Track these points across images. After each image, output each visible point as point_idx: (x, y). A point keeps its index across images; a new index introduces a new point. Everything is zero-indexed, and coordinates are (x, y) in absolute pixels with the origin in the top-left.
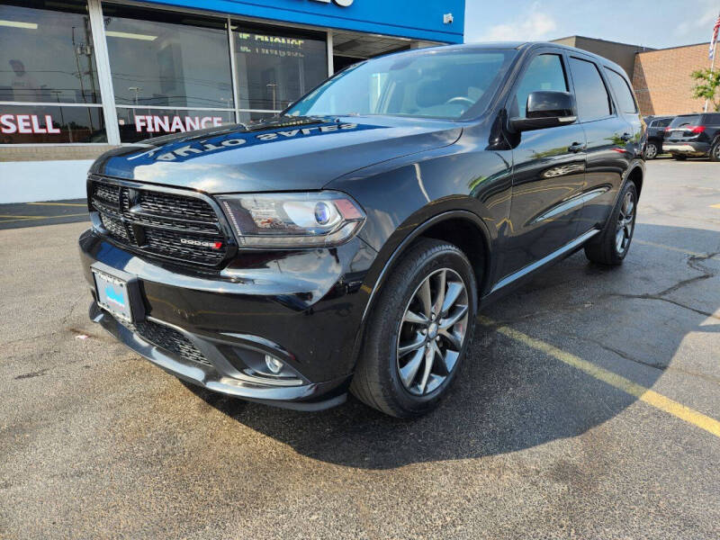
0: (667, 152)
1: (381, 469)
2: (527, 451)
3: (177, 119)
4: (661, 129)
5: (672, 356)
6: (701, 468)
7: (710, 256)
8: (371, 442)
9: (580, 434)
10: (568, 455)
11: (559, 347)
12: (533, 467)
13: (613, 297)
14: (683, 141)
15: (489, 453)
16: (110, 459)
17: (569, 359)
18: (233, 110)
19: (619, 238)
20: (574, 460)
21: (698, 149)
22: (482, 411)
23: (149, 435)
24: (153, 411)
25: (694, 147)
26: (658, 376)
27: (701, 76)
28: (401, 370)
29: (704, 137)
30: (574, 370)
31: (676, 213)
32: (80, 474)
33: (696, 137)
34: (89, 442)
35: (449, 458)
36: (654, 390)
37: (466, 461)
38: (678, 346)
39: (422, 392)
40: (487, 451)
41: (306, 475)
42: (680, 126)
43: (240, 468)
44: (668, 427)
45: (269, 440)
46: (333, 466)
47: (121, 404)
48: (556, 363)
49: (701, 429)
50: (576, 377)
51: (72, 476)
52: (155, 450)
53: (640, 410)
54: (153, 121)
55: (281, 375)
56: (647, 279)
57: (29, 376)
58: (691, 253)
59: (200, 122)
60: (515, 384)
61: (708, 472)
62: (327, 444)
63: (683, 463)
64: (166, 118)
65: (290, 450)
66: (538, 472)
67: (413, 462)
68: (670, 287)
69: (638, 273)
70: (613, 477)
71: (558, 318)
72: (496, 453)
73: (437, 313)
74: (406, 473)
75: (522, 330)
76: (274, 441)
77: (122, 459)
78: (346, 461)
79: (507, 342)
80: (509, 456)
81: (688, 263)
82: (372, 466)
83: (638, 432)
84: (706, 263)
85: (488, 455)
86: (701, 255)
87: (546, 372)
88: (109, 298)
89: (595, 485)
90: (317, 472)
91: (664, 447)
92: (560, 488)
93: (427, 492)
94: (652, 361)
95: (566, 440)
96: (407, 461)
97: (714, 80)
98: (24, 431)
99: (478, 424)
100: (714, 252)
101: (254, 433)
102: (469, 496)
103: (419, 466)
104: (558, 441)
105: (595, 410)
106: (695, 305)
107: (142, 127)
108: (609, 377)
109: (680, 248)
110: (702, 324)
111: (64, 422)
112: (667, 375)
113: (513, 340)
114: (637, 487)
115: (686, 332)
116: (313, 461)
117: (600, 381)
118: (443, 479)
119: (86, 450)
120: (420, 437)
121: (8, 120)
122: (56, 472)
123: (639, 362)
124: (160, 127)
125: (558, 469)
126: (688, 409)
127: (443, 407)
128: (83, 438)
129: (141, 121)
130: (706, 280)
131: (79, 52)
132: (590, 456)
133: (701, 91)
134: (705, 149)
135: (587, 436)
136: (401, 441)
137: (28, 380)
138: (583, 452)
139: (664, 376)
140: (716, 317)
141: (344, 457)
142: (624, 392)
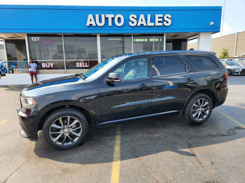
11: (121, 144)
17: (117, 148)
30: (113, 150)
49: (111, 174)
53: (107, 164)
84: (239, 131)
117: (113, 155)
121: (78, 64)
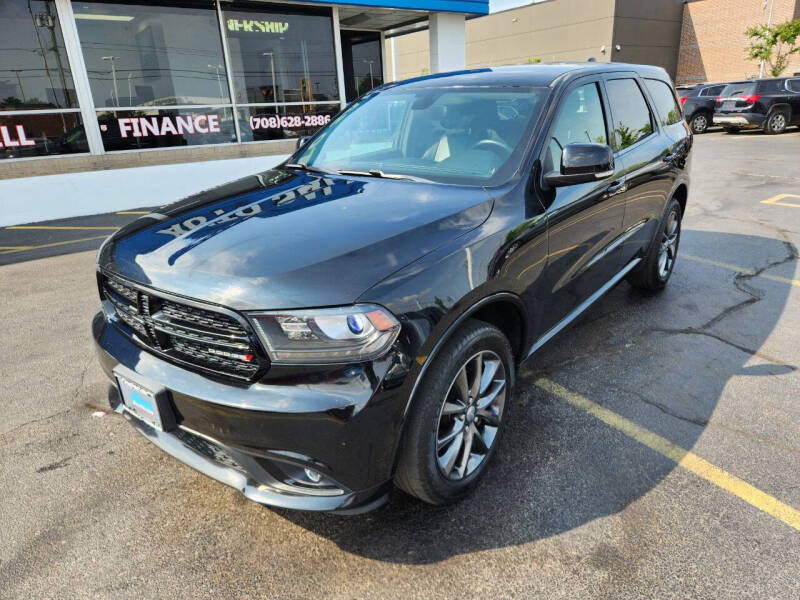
0: (718, 125)
1: (425, 563)
2: (568, 533)
3: (166, 120)
4: (711, 98)
5: (713, 408)
6: (736, 544)
7: (758, 273)
8: (414, 532)
9: (619, 511)
10: (608, 537)
11: (599, 403)
12: (574, 553)
13: (655, 333)
14: (735, 112)
15: (531, 539)
16: (152, 566)
17: (610, 418)
18: (230, 105)
19: (663, 262)
20: (615, 542)
21: (751, 121)
22: (523, 487)
23: (188, 536)
24: (188, 505)
25: (747, 118)
26: (700, 433)
27: (756, 34)
28: (440, 459)
29: (758, 108)
30: (614, 430)
31: (725, 213)
32: (125, 586)
33: (750, 107)
34: (128, 547)
35: (492, 547)
36: (693, 452)
37: (508, 550)
38: (720, 394)
39: (462, 476)
40: (530, 536)
41: (352, 576)
42: (732, 95)
43: (285, 569)
44: (706, 497)
45: (310, 535)
46: (378, 563)
47: (154, 499)
48: (596, 423)
49: (739, 498)
50: (616, 440)
51: (118, 589)
52: (196, 553)
53: (679, 478)
54: (139, 124)
55: (321, 484)
56: (691, 307)
57: (52, 467)
58: (739, 270)
59: (193, 121)
60: (554, 452)
61: (743, 549)
62: (369, 537)
63: (720, 539)
64: (154, 120)
65: (333, 547)
66: (579, 558)
67: (457, 554)
68: (714, 316)
69: (683, 300)
70: (652, 560)
71: (596, 364)
72: (538, 538)
73: (475, 396)
74: (451, 566)
75: (560, 382)
76: (316, 536)
77: (165, 565)
78: (390, 557)
79: (546, 398)
80: (550, 541)
81: (735, 283)
82: (417, 561)
83: (677, 506)
84: (754, 283)
85: (529, 541)
86: (749, 272)
87: (586, 435)
88: (134, 403)
89: (635, 570)
90: (362, 571)
91: (702, 521)
92: (601, 575)
93: (471, 588)
94: (693, 417)
95: (606, 519)
96: (451, 553)
97: (771, 38)
98: (59, 538)
99: (518, 504)
100: (763, 266)
101: (294, 527)
102: (513, 591)
103: (461, 558)
104: (598, 521)
105: (635, 480)
106: (740, 340)
107: (127, 132)
108: (650, 440)
109: (727, 262)
110: (746, 365)
111: (98, 524)
112: (707, 434)
113: (552, 396)
114: (675, 569)
115: (727, 377)
116: (357, 558)
117: (640, 444)
118: (487, 572)
119: (127, 557)
120: (461, 524)
122: (101, 585)
123: (681, 418)
124: (149, 131)
125: (599, 554)
126: (726, 474)
127: (483, 485)
128: (121, 542)
129: (126, 124)
130: (753, 306)
131: (39, 23)
132: (630, 536)
133: (756, 51)
134: (759, 122)
135: (627, 512)
136: (444, 529)
137: (52, 472)
138: (623, 532)
139: (704, 434)
140: (760, 355)
141: (387, 552)
142: (664, 457)
